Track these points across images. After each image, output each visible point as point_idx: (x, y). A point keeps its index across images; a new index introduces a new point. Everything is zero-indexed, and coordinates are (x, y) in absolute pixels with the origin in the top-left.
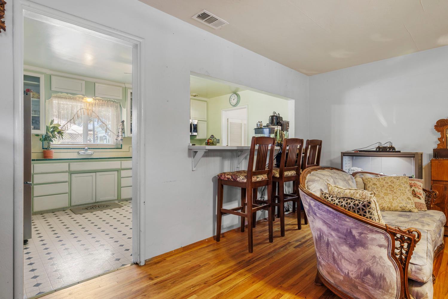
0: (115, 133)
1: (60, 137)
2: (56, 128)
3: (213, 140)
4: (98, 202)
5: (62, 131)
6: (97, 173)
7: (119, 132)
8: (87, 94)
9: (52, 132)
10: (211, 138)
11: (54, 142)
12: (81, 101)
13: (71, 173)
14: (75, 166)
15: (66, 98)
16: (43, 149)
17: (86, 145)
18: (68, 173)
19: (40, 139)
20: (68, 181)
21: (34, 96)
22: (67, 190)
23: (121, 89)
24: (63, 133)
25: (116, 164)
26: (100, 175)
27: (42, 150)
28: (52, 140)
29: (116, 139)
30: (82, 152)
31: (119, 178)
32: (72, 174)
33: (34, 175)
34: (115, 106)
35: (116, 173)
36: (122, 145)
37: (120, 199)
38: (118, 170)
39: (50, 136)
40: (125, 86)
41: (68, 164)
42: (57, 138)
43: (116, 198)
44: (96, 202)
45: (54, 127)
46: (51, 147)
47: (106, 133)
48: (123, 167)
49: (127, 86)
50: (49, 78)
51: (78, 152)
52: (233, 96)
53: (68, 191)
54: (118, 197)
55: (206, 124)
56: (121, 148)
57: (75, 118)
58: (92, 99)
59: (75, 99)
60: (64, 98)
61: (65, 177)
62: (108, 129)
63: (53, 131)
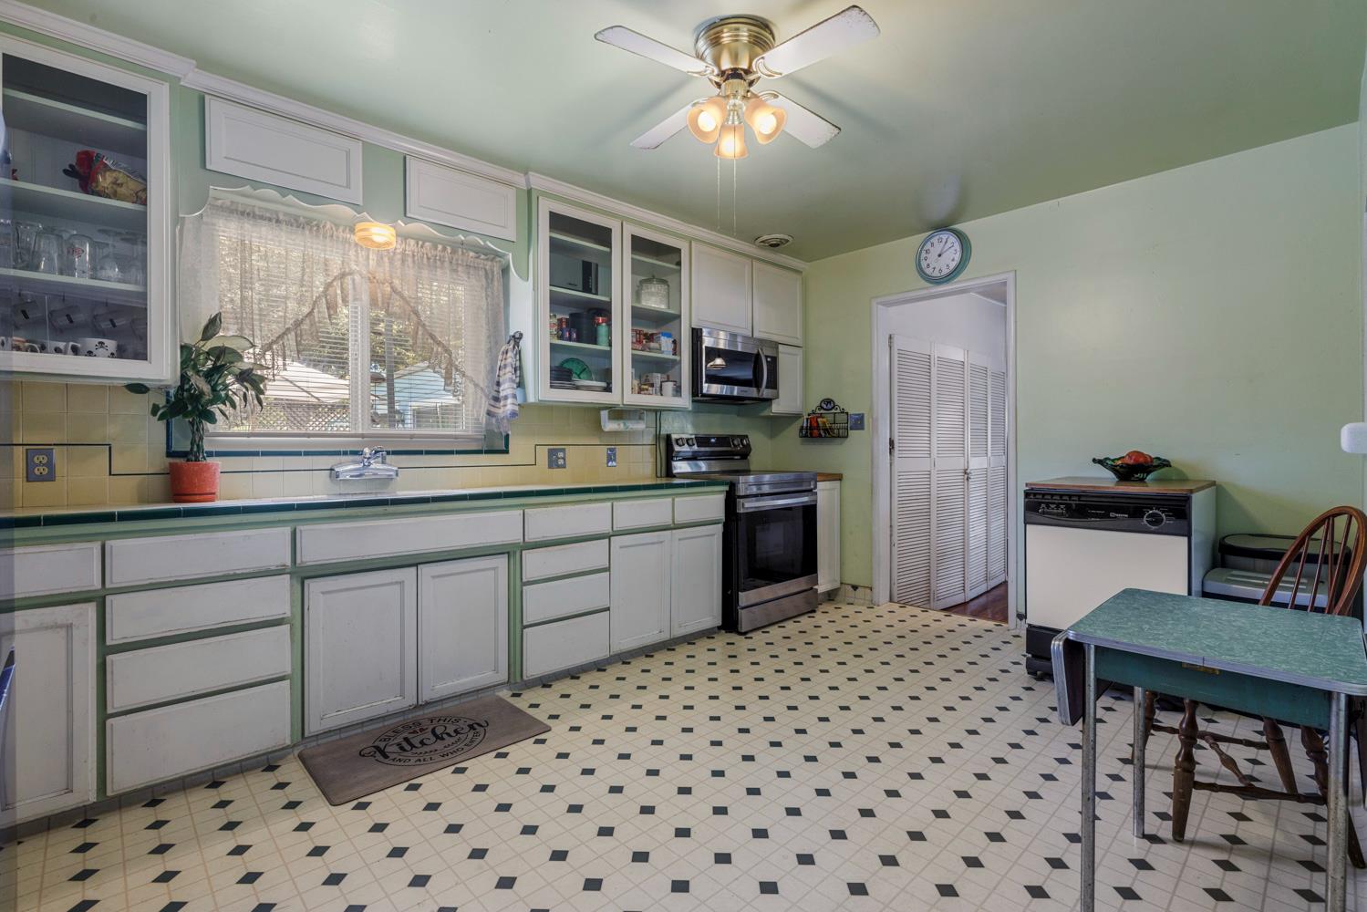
0: (482, 385)
1: (249, 398)
2: (228, 357)
3: (830, 418)
4: (427, 704)
5: (259, 372)
6: (424, 569)
7: (498, 384)
8: (368, 206)
9: (208, 375)
10: (822, 411)
11: (221, 425)
12: (346, 241)
13: (303, 575)
14: (324, 542)
15: (278, 221)
16: (170, 454)
17: (363, 436)
18: (289, 576)
19: (155, 410)
20: (288, 614)
21: (119, 189)
22: (285, 664)
23: (511, 193)
24: (262, 379)
25: (501, 525)
26: (434, 577)
27: (161, 462)
28: (209, 411)
29: (489, 413)
30: (347, 467)
31: (517, 586)
32: (306, 582)
33: (108, 599)
34: (482, 273)
35: (501, 562)
36: (507, 436)
37: (518, 680)
38: (512, 552)
39: (202, 393)
40: (528, 181)
41: (287, 530)
42: (234, 405)
43: (503, 676)
44: (417, 707)
45: (220, 352)
46: (206, 449)
47: (446, 384)
48: (532, 536)
49: (538, 181)
50: (197, 107)
51: (332, 470)
52: (935, 240)
53: (288, 670)
54: (512, 670)
55: (799, 359)
56: (506, 452)
57: (316, 314)
58: (393, 232)
59: (318, 226)
60: (270, 220)
61: (275, 597)
62: (457, 370)
63: (217, 370)
